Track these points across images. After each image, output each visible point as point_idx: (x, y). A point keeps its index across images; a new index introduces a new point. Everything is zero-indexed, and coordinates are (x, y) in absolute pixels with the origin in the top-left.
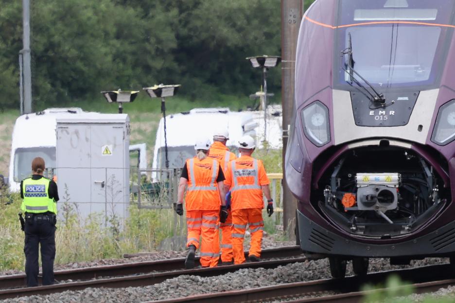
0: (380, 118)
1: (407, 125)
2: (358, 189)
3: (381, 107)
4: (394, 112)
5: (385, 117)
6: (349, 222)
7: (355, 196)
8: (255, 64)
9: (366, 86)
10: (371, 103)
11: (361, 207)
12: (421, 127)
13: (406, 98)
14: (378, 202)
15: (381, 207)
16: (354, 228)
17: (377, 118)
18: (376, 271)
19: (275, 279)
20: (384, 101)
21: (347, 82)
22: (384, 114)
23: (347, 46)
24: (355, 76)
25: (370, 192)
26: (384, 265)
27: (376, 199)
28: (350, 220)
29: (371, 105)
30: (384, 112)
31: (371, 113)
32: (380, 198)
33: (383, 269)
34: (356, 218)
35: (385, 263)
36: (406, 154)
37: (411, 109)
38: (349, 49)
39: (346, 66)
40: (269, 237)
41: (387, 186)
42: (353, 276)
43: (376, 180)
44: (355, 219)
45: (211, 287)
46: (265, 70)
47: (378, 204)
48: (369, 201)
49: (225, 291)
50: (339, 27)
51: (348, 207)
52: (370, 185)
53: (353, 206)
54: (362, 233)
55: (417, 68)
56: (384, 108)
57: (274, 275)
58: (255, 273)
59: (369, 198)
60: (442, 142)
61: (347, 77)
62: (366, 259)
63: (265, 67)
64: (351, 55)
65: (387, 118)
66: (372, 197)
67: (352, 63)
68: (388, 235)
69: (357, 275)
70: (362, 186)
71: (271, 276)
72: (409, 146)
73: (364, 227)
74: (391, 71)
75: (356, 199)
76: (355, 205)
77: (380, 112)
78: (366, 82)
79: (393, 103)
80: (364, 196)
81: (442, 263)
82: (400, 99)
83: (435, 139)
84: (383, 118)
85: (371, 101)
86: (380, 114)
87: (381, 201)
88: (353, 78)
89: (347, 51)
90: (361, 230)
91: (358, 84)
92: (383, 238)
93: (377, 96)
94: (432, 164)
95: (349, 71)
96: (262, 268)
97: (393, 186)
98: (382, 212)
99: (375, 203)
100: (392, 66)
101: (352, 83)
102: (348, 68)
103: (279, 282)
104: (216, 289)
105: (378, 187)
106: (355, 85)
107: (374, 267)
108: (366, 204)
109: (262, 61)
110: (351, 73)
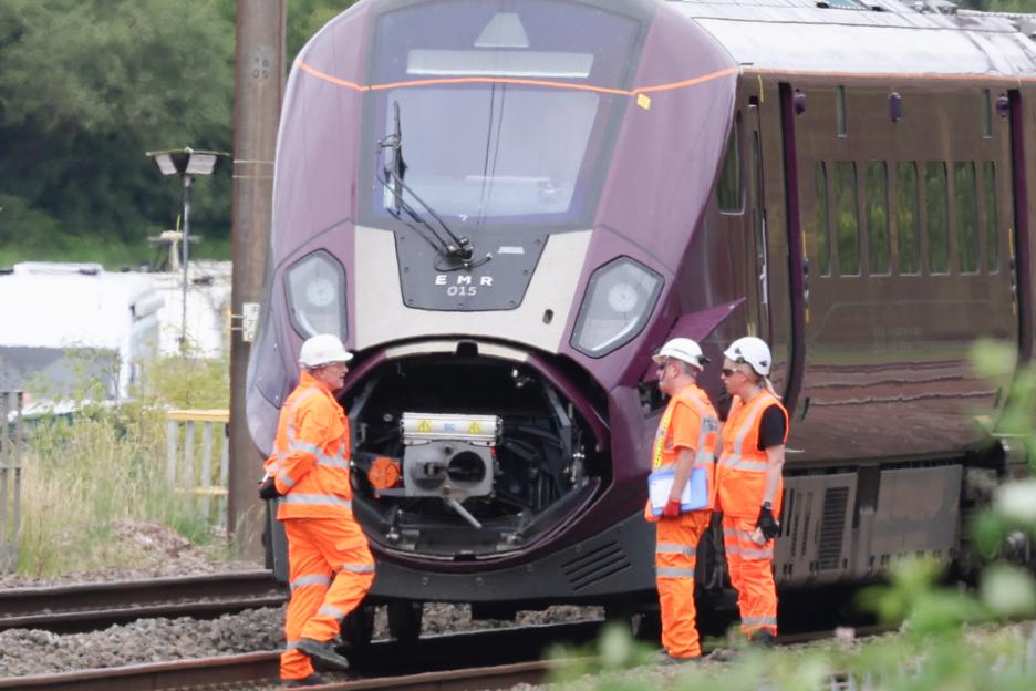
0: (460, 291)
1: (519, 309)
2: (407, 450)
3: (464, 268)
4: (490, 279)
5: (470, 289)
6: (383, 521)
7: (397, 464)
8: (167, 167)
9: (430, 220)
10: (439, 258)
11: (411, 490)
12: (549, 314)
13: (519, 250)
14: (448, 479)
15: (456, 491)
16: (395, 536)
17: (452, 291)
18: (437, 631)
19: (215, 642)
20: (468, 255)
21: (390, 211)
22: (469, 282)
23: (391, 130)
24: (406, 197)
25: (432, 456)
26: (455, 619)
27: (444, 473)
28: (386, 518)
29: (440, 262)
30: (468, 279)
31: (441, 280)
32: (452, 470)
33: (452, 628)
34: (400, 512)
35: (457, 616)
36: (515, 373)
37: (529, 273)
38: (395, 136)
39: (387, 174)
40: (193, 552)
41: (471, 444)
42: (386, 640)
43: (448, 429)
44: (397, 515)
45: (76, 657)
46: (187, 183)
47: (449, 484)
48: (431, 474)
49: (104, 666)
50: (373, 88)
51: (383, 487)
52: (434, 441)
53: (394, 487)
54: (411, 547)
55: (542, 185)
56: (469, 269)
57: (213, 635)
58: (172, 628)
59: (431, 470)
60: (596, 349)
61: (389, 200)
62: (416, 606)
63: (189, 175)
64: (399, 151)
65: (475, 292)
66: (437, 469)
67: (402, 168)
68: (470, 552)
69: (395, 639)
70: (416, 442)
71: (207, 635)
72: (522, 357)
73: (417, 533)
74: (487, 188)
75: (401, 472)
76: (400, 484)
77: (461, 279)
78: (431, 212)
79: (489, 259)
80: (418, 464)
81: (582, 618)
82: (505, 250)
83: (581, 343)
84: (467, 291)
85: (441, 253)
86: (459, 282)
87: (455, 477)
88: (401, 201)
89: (390, 140)
90: (410, 539)
91: (413, 215)
92: (459, 558)
93: (453, 241)
94: (572, 399)
95: (393, 186)
96: (187, 619)
97: (484, 444)
98: (458, 501)
99: (441, 482)
100: (488, 178)
101: (398, 213)
102: (392, 179)
103: (224, 650)
104: (86, 663)
105: (450, 446)
106: (405, 216)
107: (432, 623)
108: (422, 483)
109: (181, 162)
110: (398, 192)
